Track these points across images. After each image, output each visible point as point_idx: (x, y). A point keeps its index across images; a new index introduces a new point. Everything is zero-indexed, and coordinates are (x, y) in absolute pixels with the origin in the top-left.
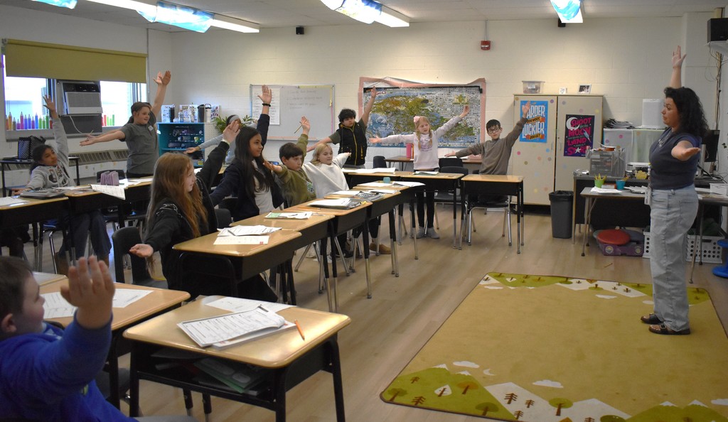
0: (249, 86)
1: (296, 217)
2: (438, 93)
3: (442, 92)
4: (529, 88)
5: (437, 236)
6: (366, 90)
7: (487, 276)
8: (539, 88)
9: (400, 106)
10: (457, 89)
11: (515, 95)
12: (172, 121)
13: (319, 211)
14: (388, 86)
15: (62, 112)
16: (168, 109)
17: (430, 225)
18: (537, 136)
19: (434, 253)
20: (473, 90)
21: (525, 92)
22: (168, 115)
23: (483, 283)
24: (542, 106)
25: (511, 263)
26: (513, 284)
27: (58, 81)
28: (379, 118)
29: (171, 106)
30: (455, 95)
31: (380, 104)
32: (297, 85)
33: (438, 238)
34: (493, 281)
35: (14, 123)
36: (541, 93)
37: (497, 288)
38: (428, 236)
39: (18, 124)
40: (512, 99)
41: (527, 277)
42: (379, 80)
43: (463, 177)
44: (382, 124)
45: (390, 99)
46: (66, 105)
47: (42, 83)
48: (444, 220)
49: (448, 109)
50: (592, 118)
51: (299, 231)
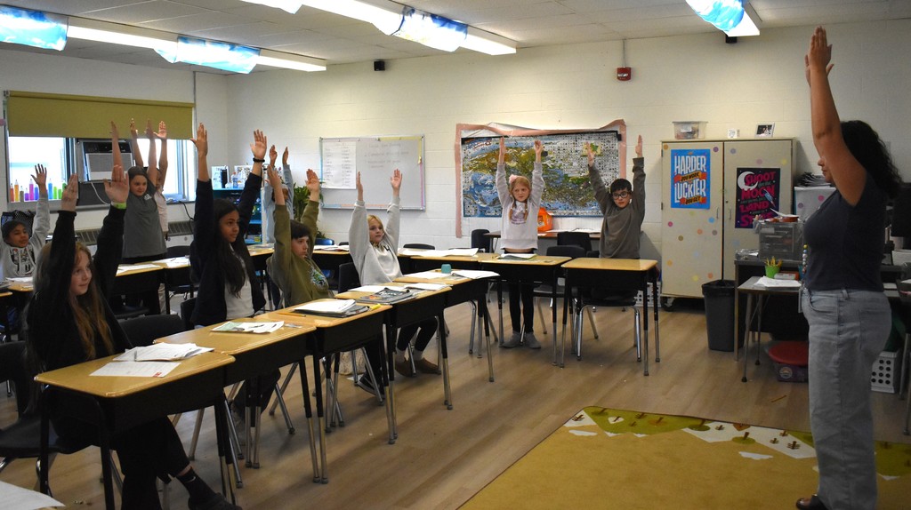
0: (318, 139)
1: (256, 330)
2: (560, 143)
3: (566, 141)
4: (683, 131)
5: (536, 345)
6: (464, 141)
7: (582, 413)
8: (698, 131)
9: (510, 161)
10: (586, 137)
11: (663, 142)
12: (224, 186)
14: (493, 135)
16: (219, 172)
17: (529, 328)
18: (696, 199)
20: (608, 137)
21: (678, 137)
22: (219, 179)
23: (571, 424)
24: (702, 157)
26: (615, 429)
27: (77, 140)
28: (482, 178)
29: (223, 168)
30: (583, 144)
31: (483, 159)
32: (377, 137)
33: (539, 348)
34: (588, 421)
35: (22, 193)
36: (701, 137)
37: (587, 434)
38: (523, 344)
39: (27, 194)
40: (660, 147)
41: (642, 416)
42: (482, 127)
44: (487, 185)
45: (494, 153)
46: (87, 170)
49: (575, 164)
50: (777, 171)
51: (234, 355)
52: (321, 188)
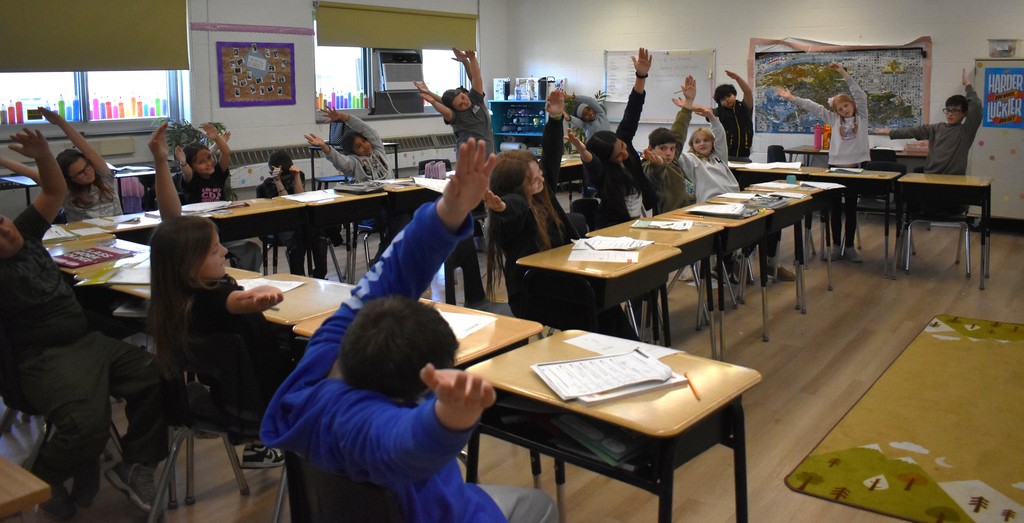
0: (603, 53)
1: (672, 227)
2: (860, 58)
3: (867, 57)
4: (1000, 49)
5: (859, 260)
6: (758, 56)
7: (935, 320)
8: (1015, 49)
9: (806, 76)
10: (889, 53)
11: (977, 60)
12: (506, 98)
13: (701, 220)
14: (789, 50)
15: (379, 88)
16: (502, 84)
17: (850, 242)
18: (1010, 118)
19: (854, 284)
20: (912, 54)
21: (992, 55)
22: (502, 91)
23: (929, 329)
24: (1018, 76)
25: (970, 304)
26: (975, 334)
27: (374, 50)
28: (776, 94)
29: (506, 80)
30: (885, 61)
31: (778, 74)
32: (666, 51)
33: (861, 262)
34: (944, 327)
35: (325, 101)
36: (1017, 56)
37: (951, 338)
38: (845, 257)
40: (973, 64)
41: (996, 324)
42: (777, 42)
43: (900, 177)
44: (781, 101)
45: (793, 68)
46: (383, 80)
47: (356, 53)
48: (870, 237)
49: (876, 81)
51: (678, 247)
52: (604, 102)
